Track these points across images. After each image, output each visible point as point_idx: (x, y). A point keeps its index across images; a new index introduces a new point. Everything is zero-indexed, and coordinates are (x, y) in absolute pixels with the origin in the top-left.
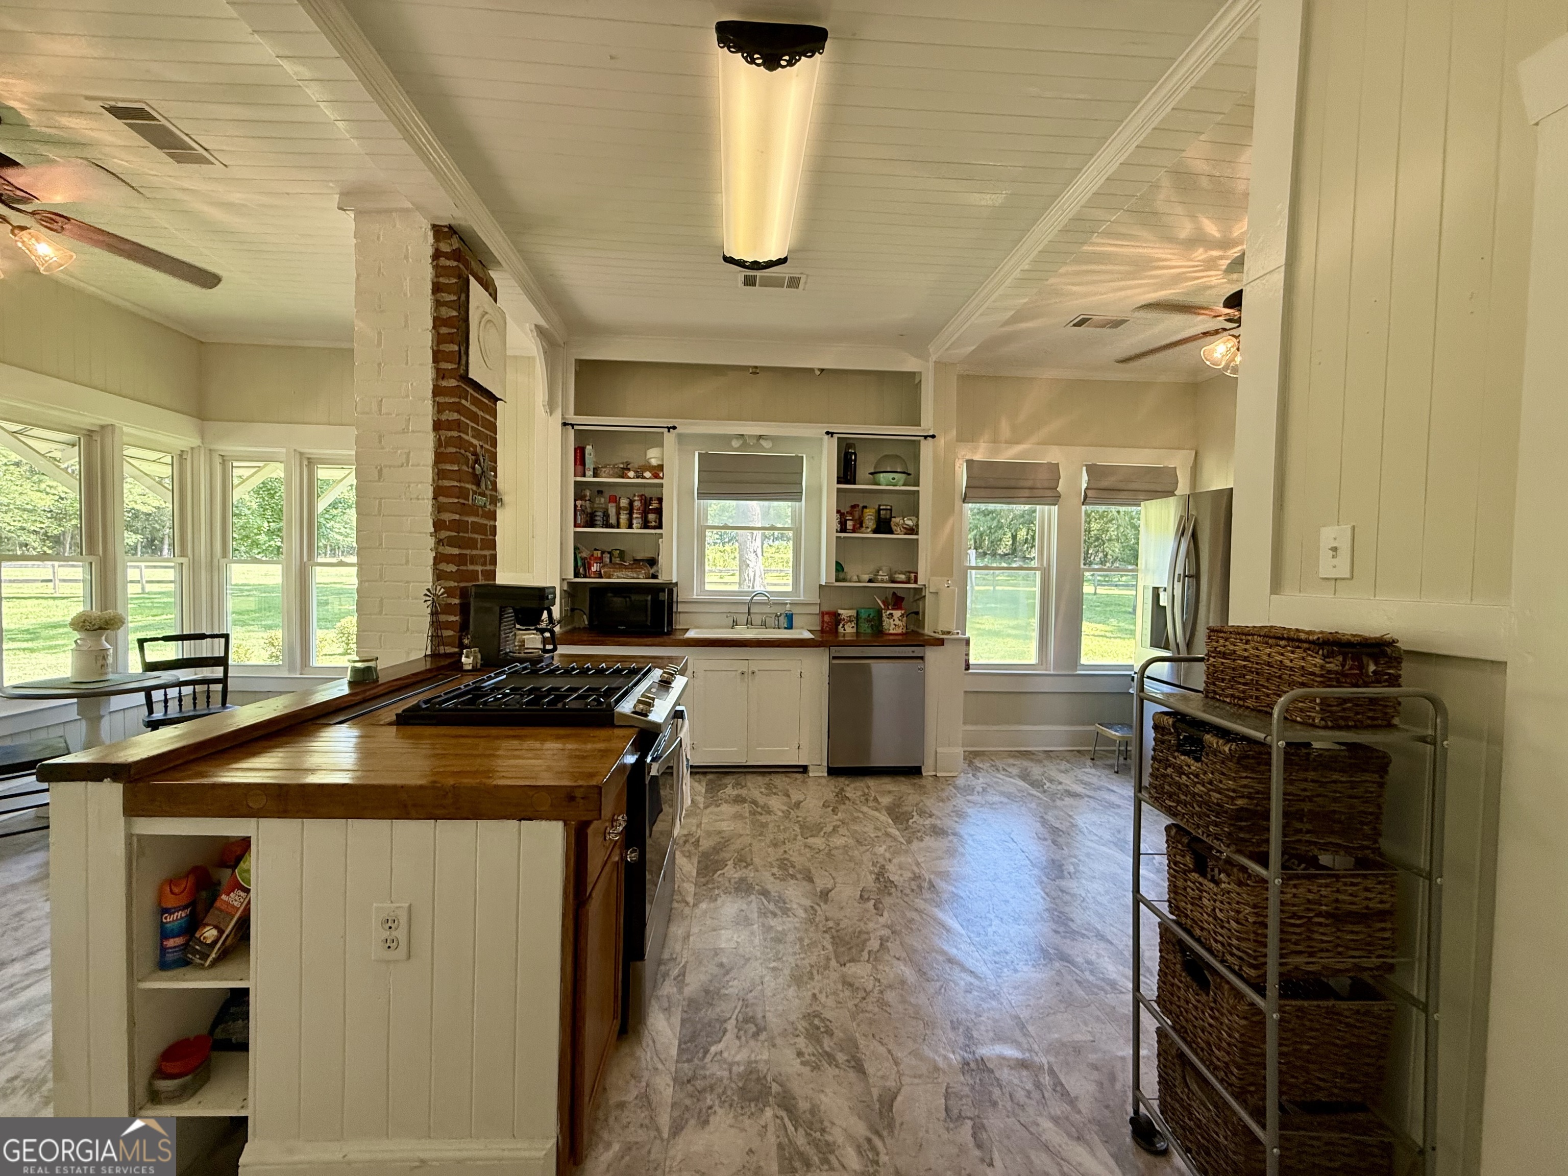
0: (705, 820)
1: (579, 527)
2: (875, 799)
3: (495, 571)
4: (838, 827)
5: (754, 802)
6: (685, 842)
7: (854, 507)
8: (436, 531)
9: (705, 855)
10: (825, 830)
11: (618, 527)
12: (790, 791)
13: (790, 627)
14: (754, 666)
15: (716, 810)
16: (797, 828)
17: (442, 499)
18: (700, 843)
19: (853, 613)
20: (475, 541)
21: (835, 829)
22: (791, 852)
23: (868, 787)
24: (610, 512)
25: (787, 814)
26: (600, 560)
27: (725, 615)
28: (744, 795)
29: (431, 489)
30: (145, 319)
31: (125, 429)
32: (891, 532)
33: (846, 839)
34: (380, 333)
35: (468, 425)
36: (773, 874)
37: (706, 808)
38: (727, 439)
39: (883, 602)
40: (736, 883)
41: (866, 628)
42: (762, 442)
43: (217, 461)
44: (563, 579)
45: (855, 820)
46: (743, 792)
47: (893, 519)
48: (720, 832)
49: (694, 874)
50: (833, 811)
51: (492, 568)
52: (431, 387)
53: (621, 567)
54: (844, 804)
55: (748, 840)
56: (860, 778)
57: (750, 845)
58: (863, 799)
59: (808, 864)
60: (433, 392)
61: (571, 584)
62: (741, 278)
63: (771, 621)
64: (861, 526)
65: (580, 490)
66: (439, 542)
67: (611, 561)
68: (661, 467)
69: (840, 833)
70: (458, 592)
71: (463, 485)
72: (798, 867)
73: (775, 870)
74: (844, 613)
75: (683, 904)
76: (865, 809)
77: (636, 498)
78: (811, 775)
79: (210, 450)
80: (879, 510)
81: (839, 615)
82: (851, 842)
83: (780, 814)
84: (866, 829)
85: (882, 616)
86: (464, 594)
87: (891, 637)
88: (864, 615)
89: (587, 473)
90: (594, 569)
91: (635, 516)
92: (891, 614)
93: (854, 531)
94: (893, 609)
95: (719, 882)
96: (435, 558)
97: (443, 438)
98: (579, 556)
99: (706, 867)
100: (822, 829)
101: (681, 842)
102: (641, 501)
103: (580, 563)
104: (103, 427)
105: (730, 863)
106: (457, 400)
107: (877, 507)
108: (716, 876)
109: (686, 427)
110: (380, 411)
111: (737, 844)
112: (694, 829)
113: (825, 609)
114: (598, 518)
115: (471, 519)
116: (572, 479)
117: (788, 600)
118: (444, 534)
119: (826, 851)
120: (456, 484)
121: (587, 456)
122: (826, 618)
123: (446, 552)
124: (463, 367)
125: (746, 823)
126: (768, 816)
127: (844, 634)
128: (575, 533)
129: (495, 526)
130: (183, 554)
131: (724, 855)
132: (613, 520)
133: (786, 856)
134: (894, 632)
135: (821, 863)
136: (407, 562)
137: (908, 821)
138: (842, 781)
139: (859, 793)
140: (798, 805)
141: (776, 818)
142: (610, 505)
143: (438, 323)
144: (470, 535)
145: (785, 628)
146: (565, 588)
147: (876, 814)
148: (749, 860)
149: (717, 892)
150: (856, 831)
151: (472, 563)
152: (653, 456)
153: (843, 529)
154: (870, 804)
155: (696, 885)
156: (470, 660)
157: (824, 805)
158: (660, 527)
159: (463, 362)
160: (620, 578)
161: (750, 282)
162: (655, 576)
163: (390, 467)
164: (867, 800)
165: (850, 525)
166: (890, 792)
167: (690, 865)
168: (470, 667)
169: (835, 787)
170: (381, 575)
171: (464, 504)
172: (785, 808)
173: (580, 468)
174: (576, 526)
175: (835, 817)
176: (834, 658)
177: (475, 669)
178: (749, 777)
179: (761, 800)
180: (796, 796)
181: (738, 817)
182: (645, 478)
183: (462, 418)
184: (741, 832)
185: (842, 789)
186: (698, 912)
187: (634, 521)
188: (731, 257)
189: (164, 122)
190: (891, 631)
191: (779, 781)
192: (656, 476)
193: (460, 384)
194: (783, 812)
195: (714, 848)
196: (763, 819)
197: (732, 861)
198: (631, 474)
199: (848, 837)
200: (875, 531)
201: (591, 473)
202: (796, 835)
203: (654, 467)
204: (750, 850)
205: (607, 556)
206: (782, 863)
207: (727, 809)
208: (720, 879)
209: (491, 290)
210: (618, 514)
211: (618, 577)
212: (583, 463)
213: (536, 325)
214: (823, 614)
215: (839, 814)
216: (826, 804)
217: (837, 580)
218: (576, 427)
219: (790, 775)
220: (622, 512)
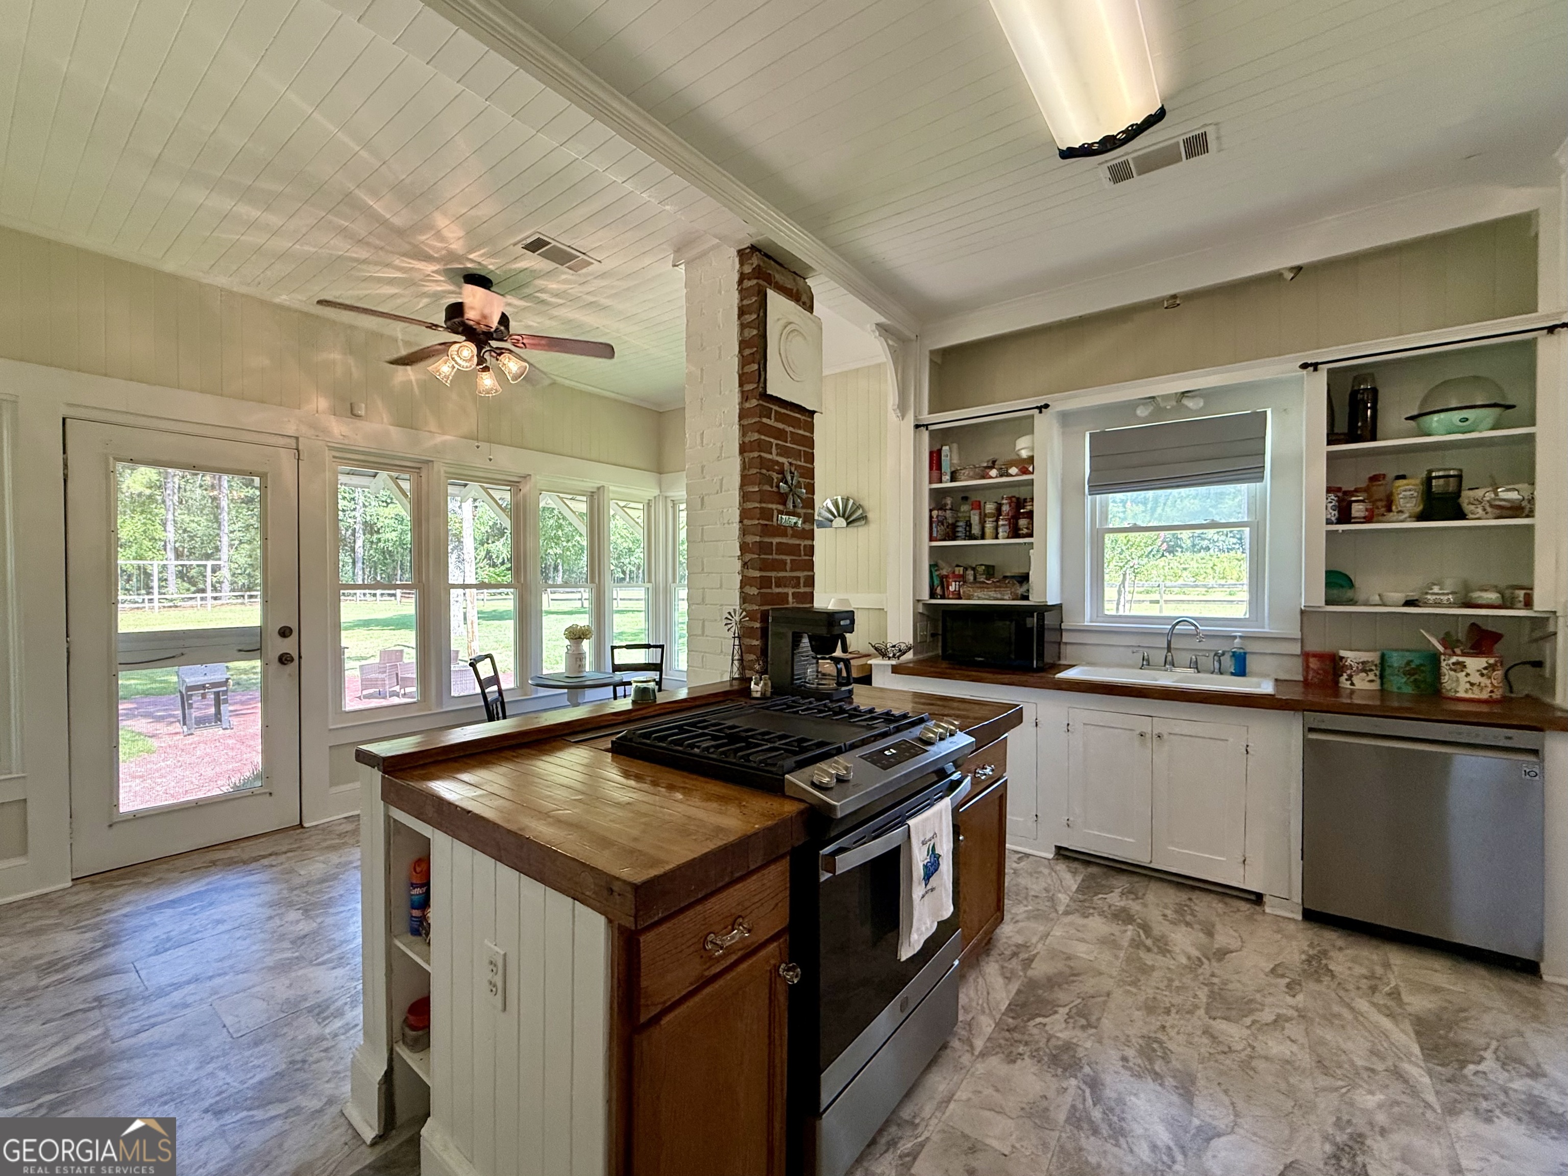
0: (1057, 932)
1: (936, 540)
2: (1395, 994)
3: (812, 593)
4: (1289, 1019)
5: (1146, 928)
6: (1015, 954)
7: (1374, 479)
8: (742, 555)
9: (1032, 985)
10: (1257, 1016)
11: (983, 537)
12: (1219, 927)
13: (1241, 671)
14: (1160, 726)
15: (1080, 921)
16: (1203, 995)
17: (746, 522)
18: (1033, 965)
19: (1372, 657)
20: (784, 563)
21: (1279, 1021)
22: (1172, 1033)
23: (1387, 965)
24: (972, 522)
25: (1195, 965)
26: (962, 578)
27: (1130, 650)
28: (1133, 912)
29: (738, 512)
30: (624, 403)
31: (611, 488)
32: (1462, 516)
33: (1295, 1048)
34: (702, 370)
35: (771, 443)
36: (1124, 1059)
37: (1066, 913)
38: (1130, 407)
39: (1444, 642)
40: (1057, 1047)
41: (1399, 684)
42: (1186, 402)
43: (670, 504)
44: (919, 601)
45: (1330, 1019)
46: (1135, 907)
47: (1465, 494)
48: (1069, 958)
49: (1003, 1008)
50: (1288, 986)
51: (808, 590)
52: (738, 411)
53: (982, 586)
54: (1319, 981)
55: (1107, 984)
56: (1374, 942)
57: (1108, 995)
58: (1364, 984)
59: (1195, 1066)
60: (739, 417)
61: (927, 606)
62: (1103, 173)
63: (1207, 662)
64: (1389, 510)
65: (938, 497)
66: (745, 565)
67: (975, 578)
68: (1031, 459)
69: (1286, 1032)
70: (759, 615)
71: (764, 505)
72: (1176, 1064)
73: (1130, 1053)
74: (1351, 657)
75: (967, 1048)
76: (1362, 1005)
77: (1005, 501)
78: (1268, 910)
79: (666, 497)
80: (1429, 479)
81: (1342, 658)
82: (1305, 1059)
83: (1184, 961)
84: (1349, 1046)
85: (1438, 667)
86: (764, 617)
87: (1462, 707)
88: (1396, 660)
89: (944, 478)
90: (952, 588)
91: (1001, 523)
92: (1463, 666)
93: (1368, 520)
94: (1464, 654)
95: (1031, 1035)
96: (741, 581)
97: (747, 460)
98: (935, 574)
99: (1024, 1005)
100: (1251, 1011)
101: (1008, 953)
102: (1010, 504)
103: (936, 582)
104: (599, 488)
105: (1063, 1011)
106: (758, 419)
107: (1424, 474)
108: (1032, 1023)
109: (1063, 403)
110: (702, 442)
111: (1089, 985)
112: (1034, 940)
113: (1312, 647)
114: (960, 529)
115: (775, 540)
116: (926, 487)
117: (1238, 631)
118: (748, 557)
119: (1243, 1055)
120: (757, 505)
121: (943, 458)
122: (1314, 664)
123: (749, 575)
124: (761, 385)
125: (1116, 957)
126: (1159, 957)
127: (1352, 692)
128: (931, 548)
129: (813, 547)
130: (649, 581)
131: (1061, 996)
132: (976, 530)
133: (1160, 1035)
134: (1469, 695)
135: (1222, 1073)
136: (721, 587)
137: (1463, 1064)
138: (1331, 937)
139: (1359, 970)
140: (1222, 954)
141: (1172, 964)
142: (972, 512)
143: (742, 346)
144: (775, 556)
145: (1232, 674)
146: (921, 611)
147: (1386, 1023)
148: (1093, 1018)
149: (1021, 1049)
150: (1322, 1042)
151: (778, 586)
152: (1023, 447)
153: (1344, 516)
154: (1380, 999)
155: (997, 1024)
156: (759, 688)
157: (1273, 971)
158: (1031, 535)
159: (762, 379)
160: (981, 598)
161: (1120, 174)
162: (1026, 598)
163: (709, 495)
164: (1374, 989)
165: (1358, 510)
166: (1437, 990)
167: (1004, 995)
168: (758, 695)
169: (1311, 945)
170: (703, 599)
171: (766, 525)
172: (1195, 953)
173: (935, 473)
174: (931, 539)
175: (1289, 999)
176: (1311, 730)
177: (764, 697)
178: (1154, 885)
179: (1160, 927)
180: (1224, 937)
181: (1109, 942)
182: (1011, 476)
183: (763, 437)
184: (1103, 968)
185: (1325, 953)
186: (980, 1068)
187: (1000, 530)
188: (1069, 148)
189: (554, 243)
190: (1462, 694)
191: (1204, 906)
192: (1025, 471)
193: (761, 402)
194: (1189, 958)
195: (1049, 979)
196: (1149, 959)
197: (1066, 1010)
198: (993, 472)
199: (1302, 1047)
200: (1421, 517)
201: (948, 477)
202: (1197, 1007)
203: (1024, 460)
204: (1105, 1002)
205: (970, 573)
206: (1148, 1045)
207: (1097, 925)
208: (1035, 1031)
209: (804, 298)
210: (982, 523)
211: (979, 598)
212: (939, 468)
213: (877, 324)
214: (1306, 656)
215: (1300, 997)
216: (1280, 971)
217: (1328, 603)
218: (931, 428)
219: (1228, 900)
220: (987, 519)
